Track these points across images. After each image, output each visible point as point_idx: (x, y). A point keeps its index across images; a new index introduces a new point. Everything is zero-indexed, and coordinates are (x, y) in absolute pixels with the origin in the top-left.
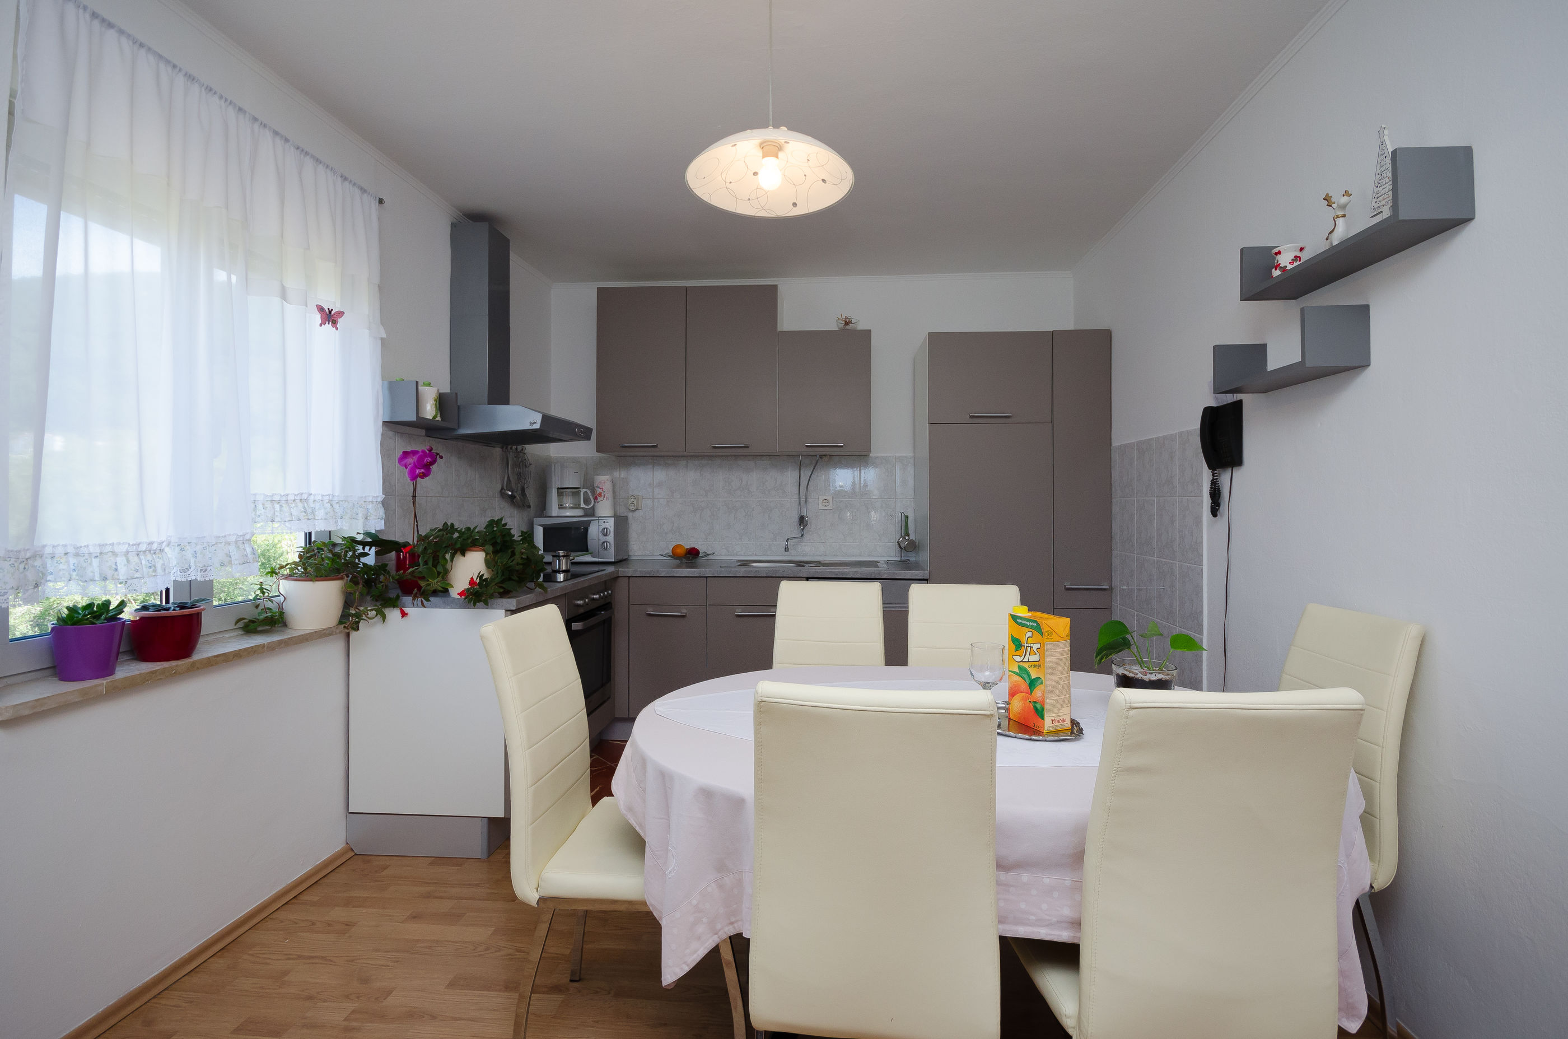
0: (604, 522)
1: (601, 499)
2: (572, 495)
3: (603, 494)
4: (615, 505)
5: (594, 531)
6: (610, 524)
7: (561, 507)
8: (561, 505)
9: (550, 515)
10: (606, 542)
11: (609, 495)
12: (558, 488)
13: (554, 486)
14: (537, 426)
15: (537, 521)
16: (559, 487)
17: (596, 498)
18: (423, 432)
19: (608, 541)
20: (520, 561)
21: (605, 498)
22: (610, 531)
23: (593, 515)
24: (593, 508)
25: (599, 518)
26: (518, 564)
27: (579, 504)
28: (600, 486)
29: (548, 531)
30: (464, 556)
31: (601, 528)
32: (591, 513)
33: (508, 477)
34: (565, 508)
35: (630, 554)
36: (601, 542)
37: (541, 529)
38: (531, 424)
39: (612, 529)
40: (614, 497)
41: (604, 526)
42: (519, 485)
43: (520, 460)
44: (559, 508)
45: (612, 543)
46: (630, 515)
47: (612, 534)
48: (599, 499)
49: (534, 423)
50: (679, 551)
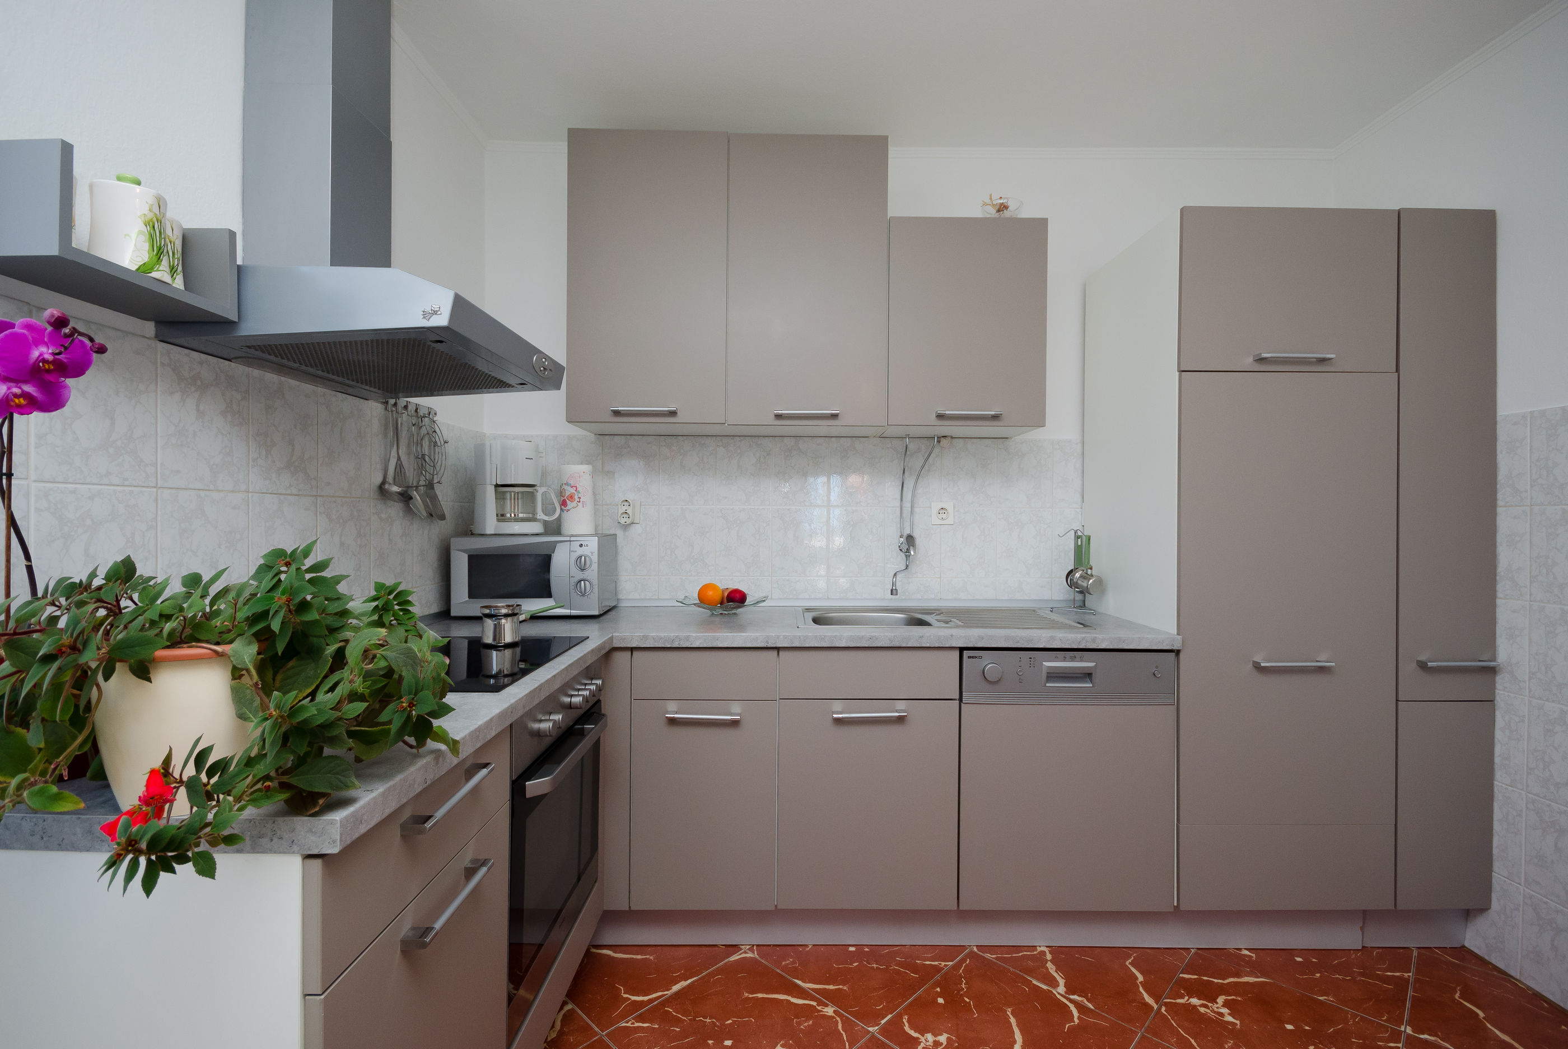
0: (581, 545)
1: (574, 504)
2: (522, 498)
3: (576, 497)
4: (596, 513)
5: (561, 561)
6: (592, 546)
7: (501, 517)
8: (502, 515)
9: (482, 533)
10: (584, 580)
11: (587, 498)
12: (497, 486)
13: (488, 481)
14: (442, 320)
15: (457, 543)
16: (499, 483)
17: (564, 503)
18: (149, 328)
19: (588, 578)
20: (359, 685)
21: (580, 504)
22: (591, 560)
23: (558, 531)
24: (559, 519)
25: (572, 539)
26: (354, 697)
27: (534, 513)
28: (572, 483)
29: (476, 561)
30: (149, 680)
31: (575, 556)
32: (554, 528)
33: (399, 458)
34: (509, 520)
35: (620, 596)
36: (576, 579)
37: (465, 558)
38: (426, 315)
39: (595, 558)
40: (595, 502)
41: (580, 551)
42: (422, 478)
43: (424, 431)
44: (498, 520)
45: (595, 582)
46: (620, 533)
47: (595, 566)
48: (570, 505)
49: (435, 313)
50: (711, 594)
